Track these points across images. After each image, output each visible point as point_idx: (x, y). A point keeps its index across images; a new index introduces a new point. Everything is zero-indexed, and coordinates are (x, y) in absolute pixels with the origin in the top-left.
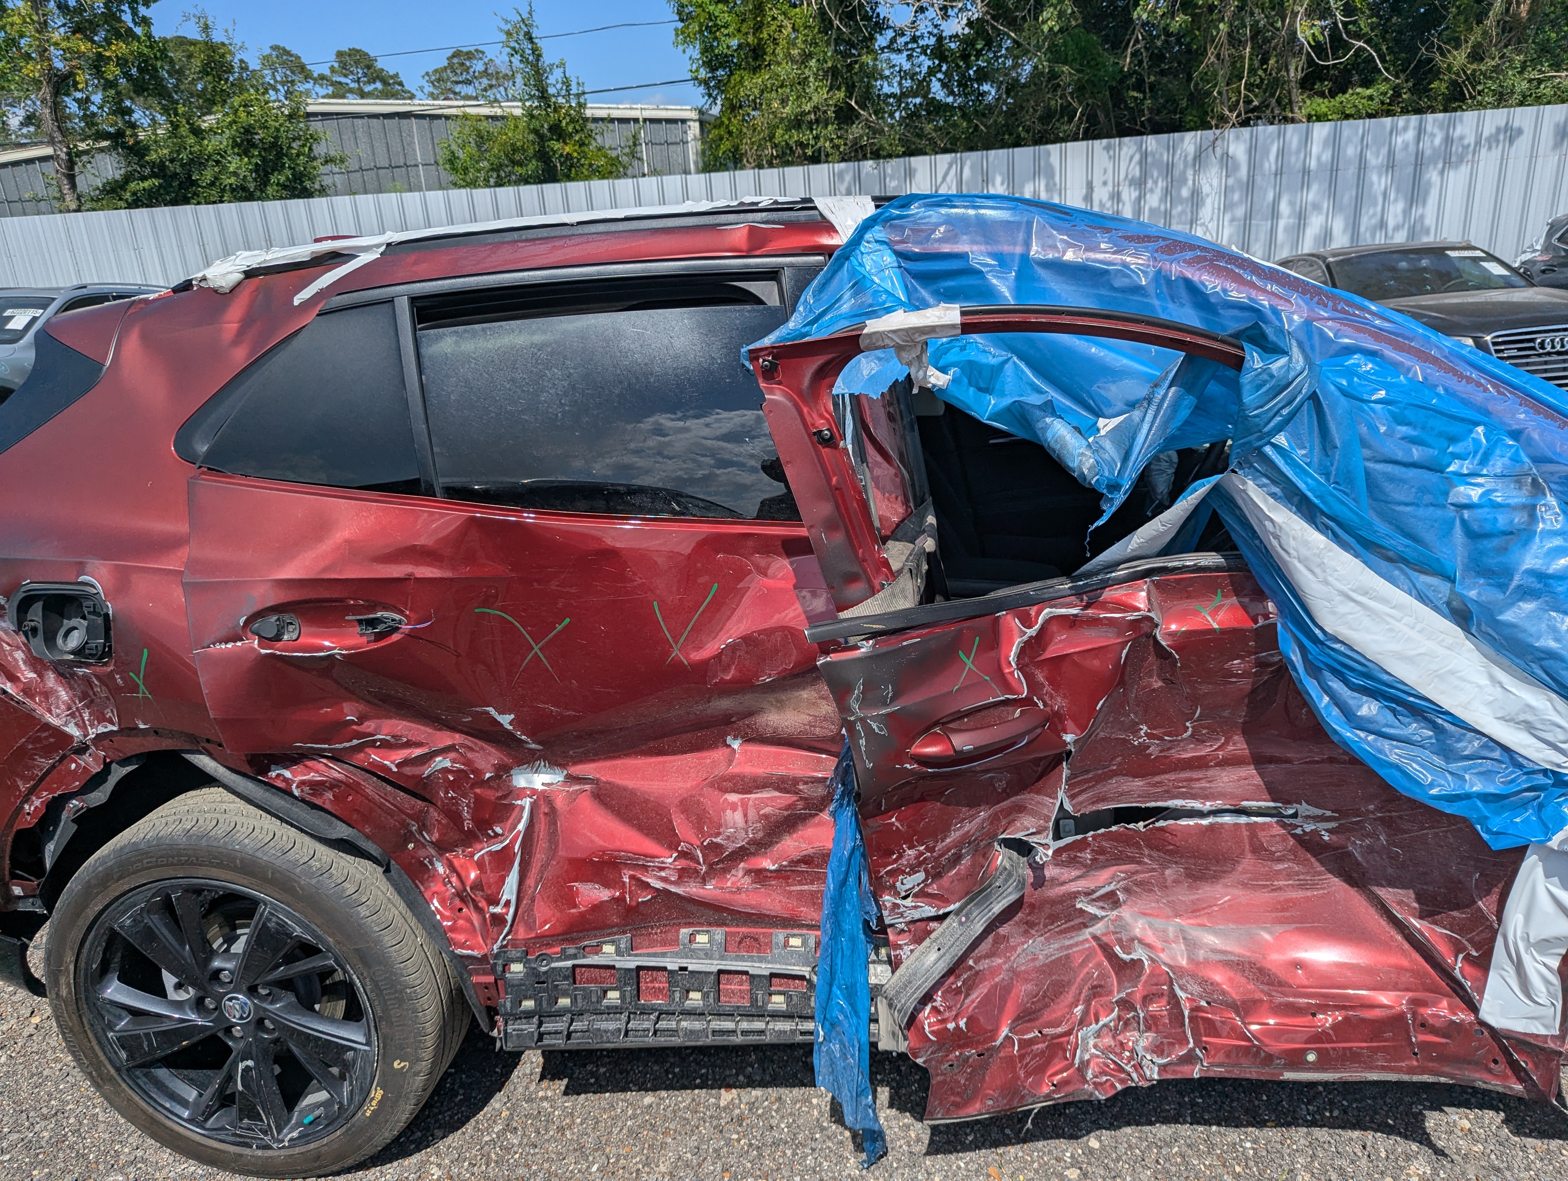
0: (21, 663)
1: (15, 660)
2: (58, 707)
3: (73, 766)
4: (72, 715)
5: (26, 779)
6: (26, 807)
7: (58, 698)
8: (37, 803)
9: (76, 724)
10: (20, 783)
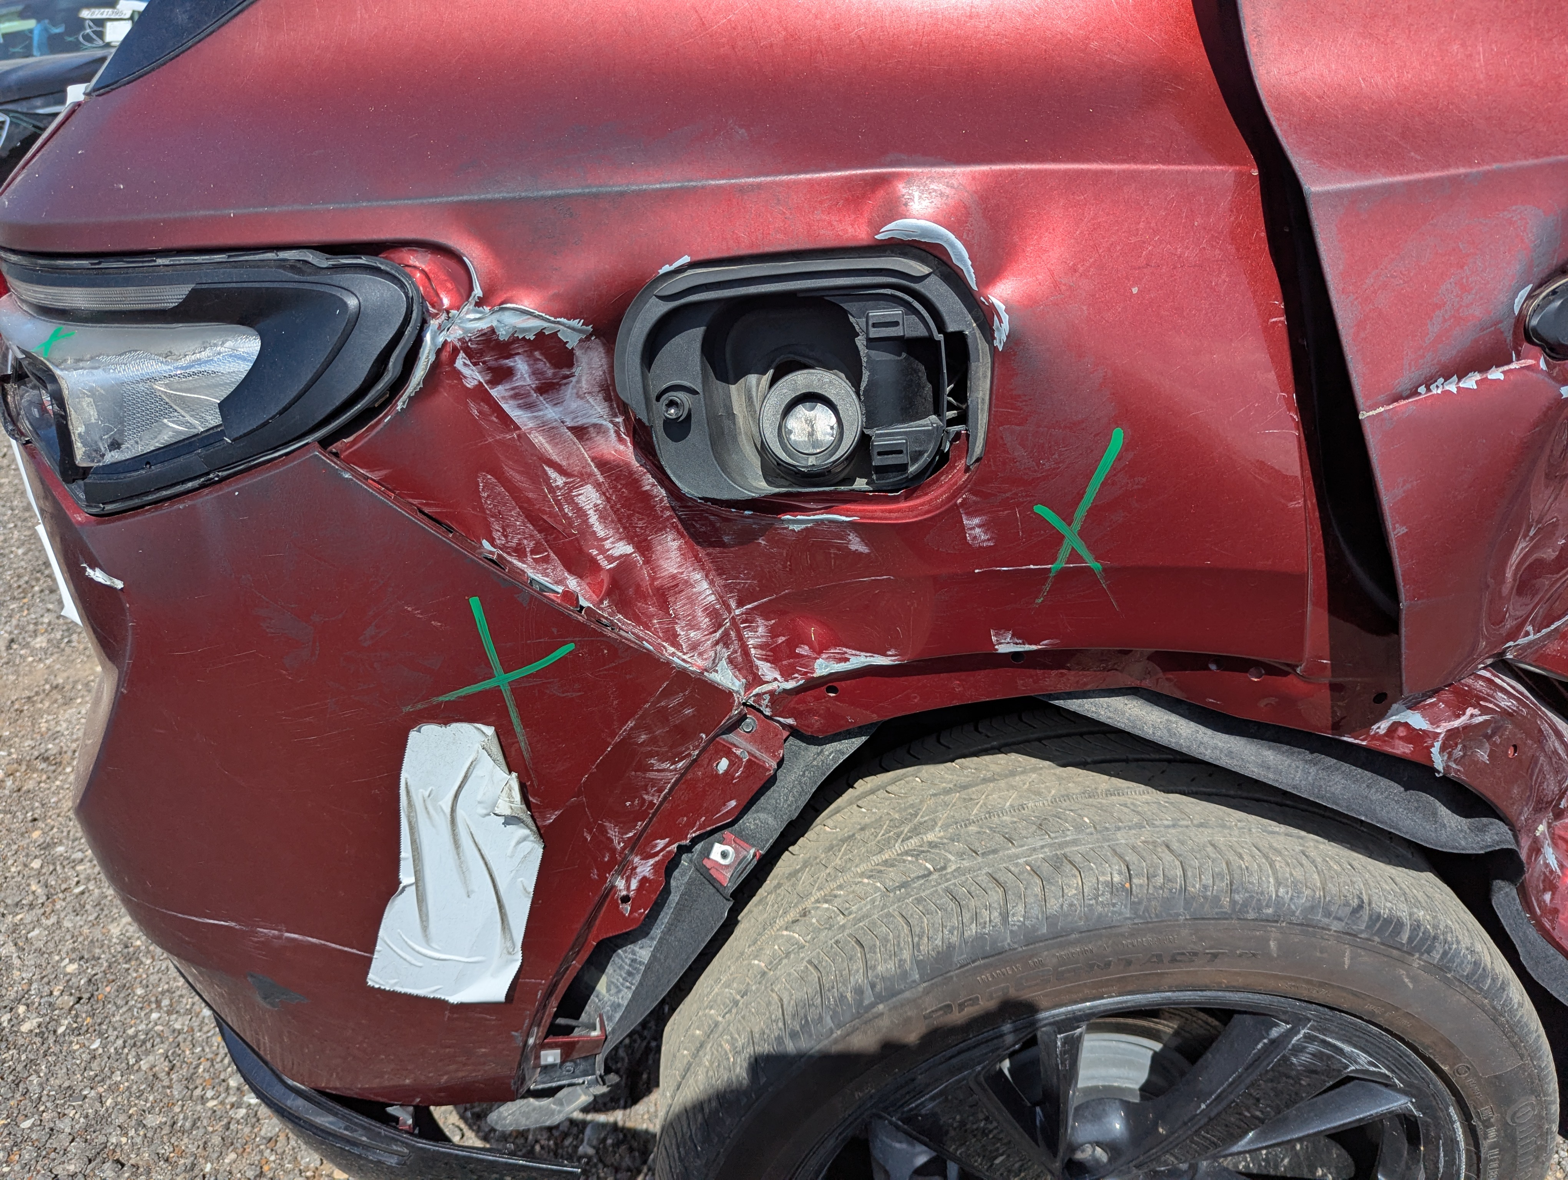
0: (593, 519)
1: (581, 512)
2: (692, 625)
3: (723, 765)
4: (724, 640)
5: (625, 820)
6: (620, 884)
7: (692, 601)
8: (645, 868)
9: (731, 661)
10: (613, 833)
